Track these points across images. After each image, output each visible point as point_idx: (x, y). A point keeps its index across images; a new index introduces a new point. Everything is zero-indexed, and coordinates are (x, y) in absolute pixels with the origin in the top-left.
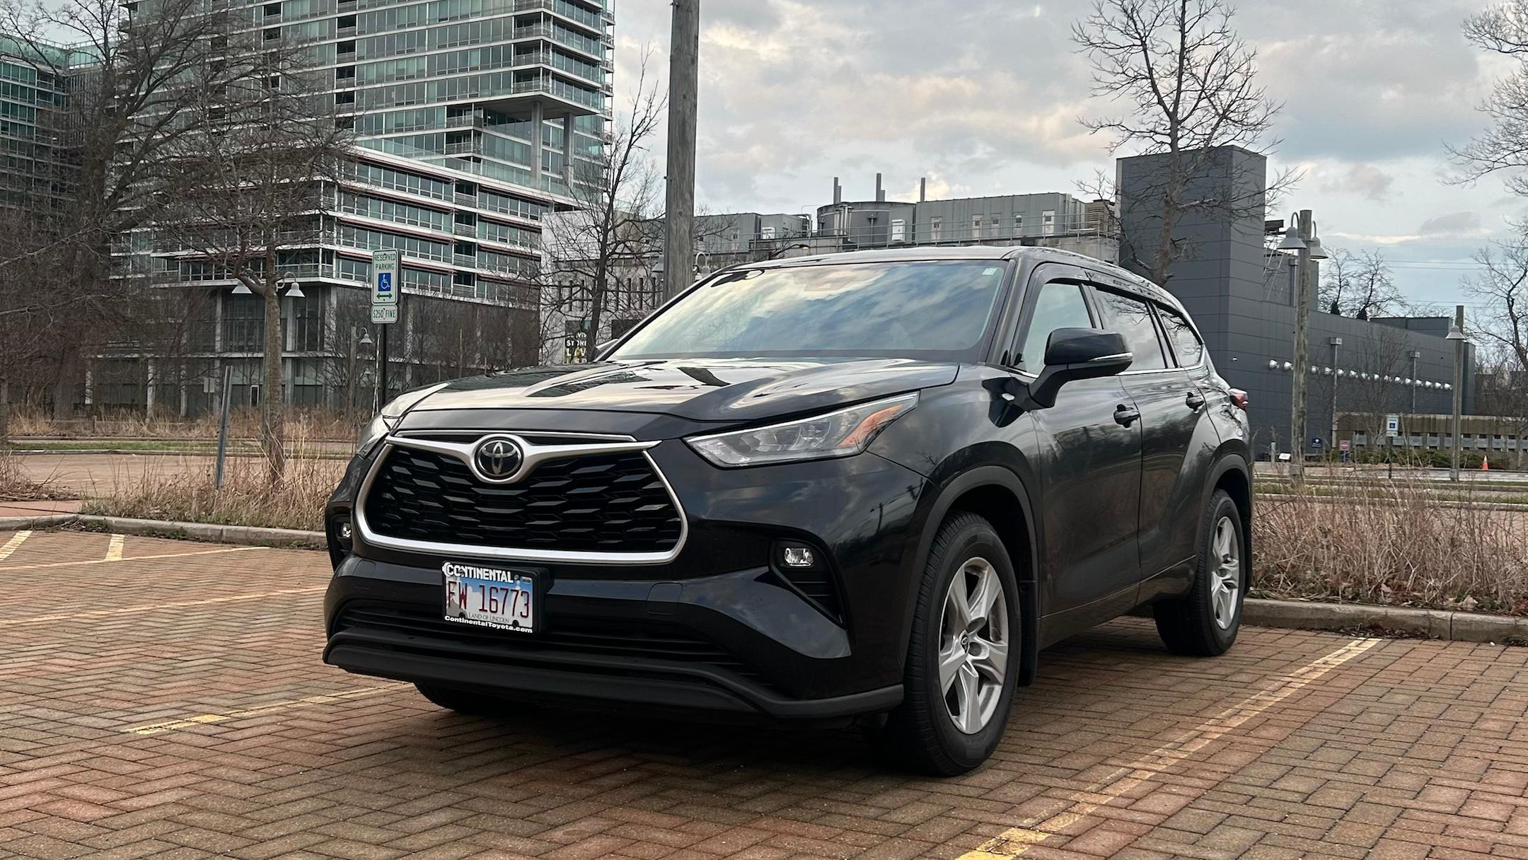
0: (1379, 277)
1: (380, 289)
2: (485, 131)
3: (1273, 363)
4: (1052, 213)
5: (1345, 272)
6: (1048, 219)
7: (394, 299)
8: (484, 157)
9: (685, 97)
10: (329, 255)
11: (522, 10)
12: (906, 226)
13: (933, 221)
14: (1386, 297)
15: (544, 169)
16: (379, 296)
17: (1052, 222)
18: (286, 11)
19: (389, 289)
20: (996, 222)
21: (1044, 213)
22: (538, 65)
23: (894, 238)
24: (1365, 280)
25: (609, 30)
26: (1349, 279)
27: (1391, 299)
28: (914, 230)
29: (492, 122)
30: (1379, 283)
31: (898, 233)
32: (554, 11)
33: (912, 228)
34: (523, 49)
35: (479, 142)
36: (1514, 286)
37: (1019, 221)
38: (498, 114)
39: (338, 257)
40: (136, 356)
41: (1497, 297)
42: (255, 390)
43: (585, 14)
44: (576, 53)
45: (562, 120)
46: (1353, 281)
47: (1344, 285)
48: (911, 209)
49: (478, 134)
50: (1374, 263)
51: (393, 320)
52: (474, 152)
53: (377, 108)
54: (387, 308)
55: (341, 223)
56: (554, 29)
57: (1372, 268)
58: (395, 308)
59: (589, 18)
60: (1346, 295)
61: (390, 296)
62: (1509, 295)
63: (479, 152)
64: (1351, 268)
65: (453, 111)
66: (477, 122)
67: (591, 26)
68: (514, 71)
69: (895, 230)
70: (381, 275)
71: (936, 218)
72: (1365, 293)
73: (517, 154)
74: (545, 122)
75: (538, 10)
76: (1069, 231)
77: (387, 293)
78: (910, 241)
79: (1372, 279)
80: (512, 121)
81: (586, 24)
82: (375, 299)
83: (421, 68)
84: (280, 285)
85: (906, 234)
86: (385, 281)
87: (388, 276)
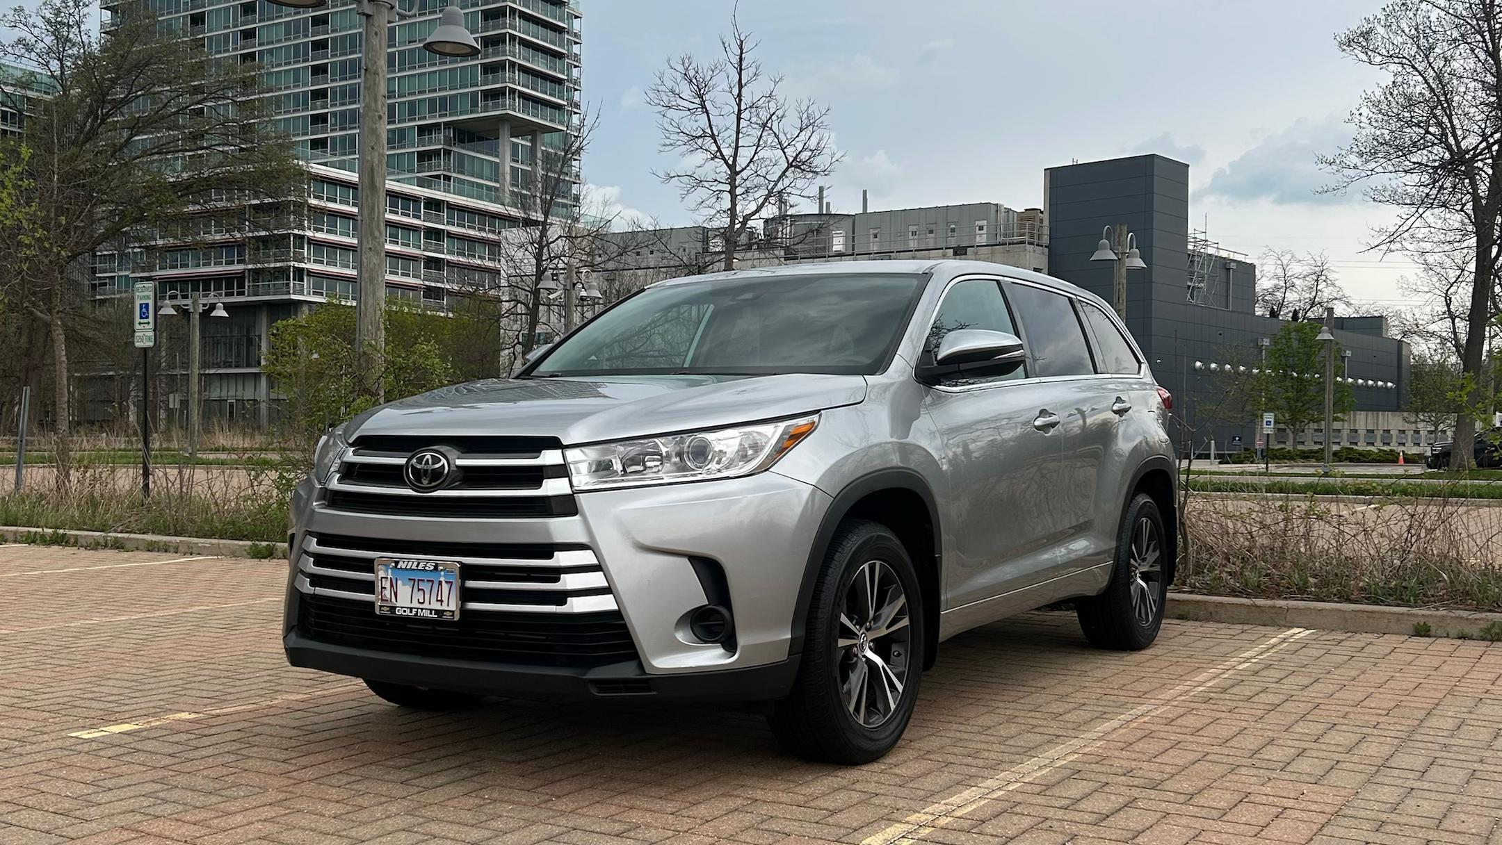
0: (1324, 278)
1: (141, 318)
2: (455, 149)
3: (1198, 364)
4: (984, 223)
5: (1290, 274)
6: (981, 228)
7: (151, 326)
8: (454, 175)
9: (373, 148)
10: (300, 273)
11: (488, 31)
12: (846, 237)
13: (872, 232)
14: (1331, 297)
15: (513, 185)
16: (140, 323)
17: (984, 231)
18: (261, 37)
19: (147, 317)
20: (931, 232)
21: (977, 223)
22: (504, 85)
23: (835, 248)
24: (1310, 281)
25: (576, 49)
26: (1294, 280)
27: (1336, 299)
28: (854, 241)
29: (462, 141)
30: (1324, 283)
31: (838, 244)
32: (520, 32)
33: (852, 239)
34: (490, 69)
35: (449, 160)
36: (1452, 285)
37: (953, 230)
38: (468, 134)
39: (308, 275)
40: (111, 373)
41: (1435, 296)
42: (231, 405)
43: (550, 33)
44: (542, 72)
45: (530, 137)
46: (1298, 282)
47: (1289, 286)
48: (851, 220)
49: (447, 153)
50: (1320, 264)
51: (151, 344)
52: (444, 170)
53: (350, 129)
54: (147, 334)
55: (311, 241)
56: (519, 48)
57: (1317, 269)
58: (152, 334)
59: (553, 38)
60: (1291, 296)
61: (148, 323)
62: (1446, 294)
63: (449, 170)
64: (1295, 269)
65: (422, 130)
66: (447, 141)
67: (556, 45)
68: (481, 91)
69: (835, 241)
70: (141, 305)
71: (875, 228)
72: (1310, 293)
73: (486, 171)
74: (514, 140)
75: (503, 31)
76: (1001, 239)
77: (146, 321)
78: (850, 252)
79: (1317, 280)
80: (481, 139)
81: (551, 43)
82: (137, 326)
83: (391, 89)
84: (204, 305)
85: (846, 245)
86: (144, 310)
87: (147, 305)
